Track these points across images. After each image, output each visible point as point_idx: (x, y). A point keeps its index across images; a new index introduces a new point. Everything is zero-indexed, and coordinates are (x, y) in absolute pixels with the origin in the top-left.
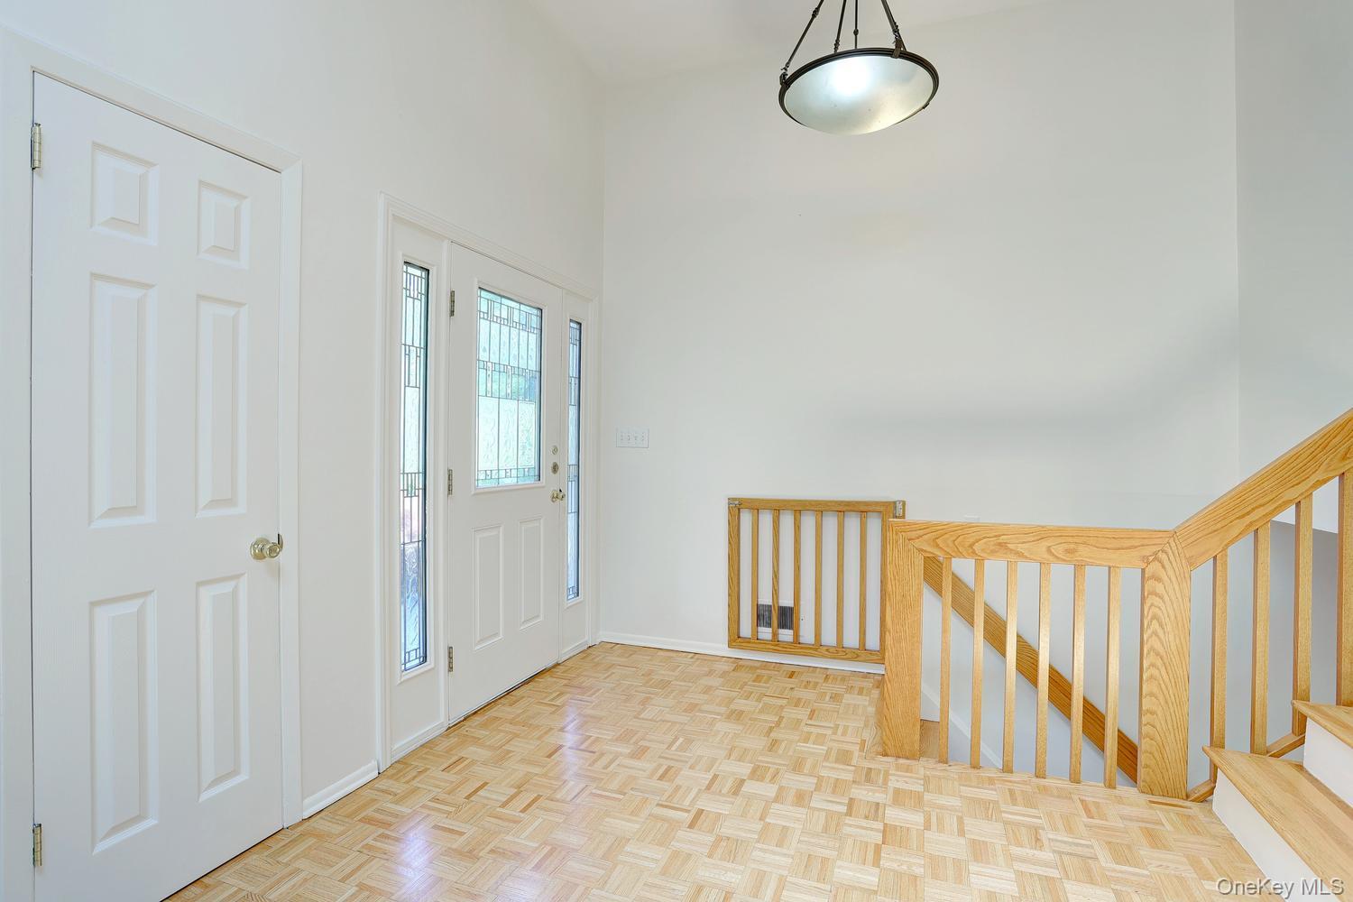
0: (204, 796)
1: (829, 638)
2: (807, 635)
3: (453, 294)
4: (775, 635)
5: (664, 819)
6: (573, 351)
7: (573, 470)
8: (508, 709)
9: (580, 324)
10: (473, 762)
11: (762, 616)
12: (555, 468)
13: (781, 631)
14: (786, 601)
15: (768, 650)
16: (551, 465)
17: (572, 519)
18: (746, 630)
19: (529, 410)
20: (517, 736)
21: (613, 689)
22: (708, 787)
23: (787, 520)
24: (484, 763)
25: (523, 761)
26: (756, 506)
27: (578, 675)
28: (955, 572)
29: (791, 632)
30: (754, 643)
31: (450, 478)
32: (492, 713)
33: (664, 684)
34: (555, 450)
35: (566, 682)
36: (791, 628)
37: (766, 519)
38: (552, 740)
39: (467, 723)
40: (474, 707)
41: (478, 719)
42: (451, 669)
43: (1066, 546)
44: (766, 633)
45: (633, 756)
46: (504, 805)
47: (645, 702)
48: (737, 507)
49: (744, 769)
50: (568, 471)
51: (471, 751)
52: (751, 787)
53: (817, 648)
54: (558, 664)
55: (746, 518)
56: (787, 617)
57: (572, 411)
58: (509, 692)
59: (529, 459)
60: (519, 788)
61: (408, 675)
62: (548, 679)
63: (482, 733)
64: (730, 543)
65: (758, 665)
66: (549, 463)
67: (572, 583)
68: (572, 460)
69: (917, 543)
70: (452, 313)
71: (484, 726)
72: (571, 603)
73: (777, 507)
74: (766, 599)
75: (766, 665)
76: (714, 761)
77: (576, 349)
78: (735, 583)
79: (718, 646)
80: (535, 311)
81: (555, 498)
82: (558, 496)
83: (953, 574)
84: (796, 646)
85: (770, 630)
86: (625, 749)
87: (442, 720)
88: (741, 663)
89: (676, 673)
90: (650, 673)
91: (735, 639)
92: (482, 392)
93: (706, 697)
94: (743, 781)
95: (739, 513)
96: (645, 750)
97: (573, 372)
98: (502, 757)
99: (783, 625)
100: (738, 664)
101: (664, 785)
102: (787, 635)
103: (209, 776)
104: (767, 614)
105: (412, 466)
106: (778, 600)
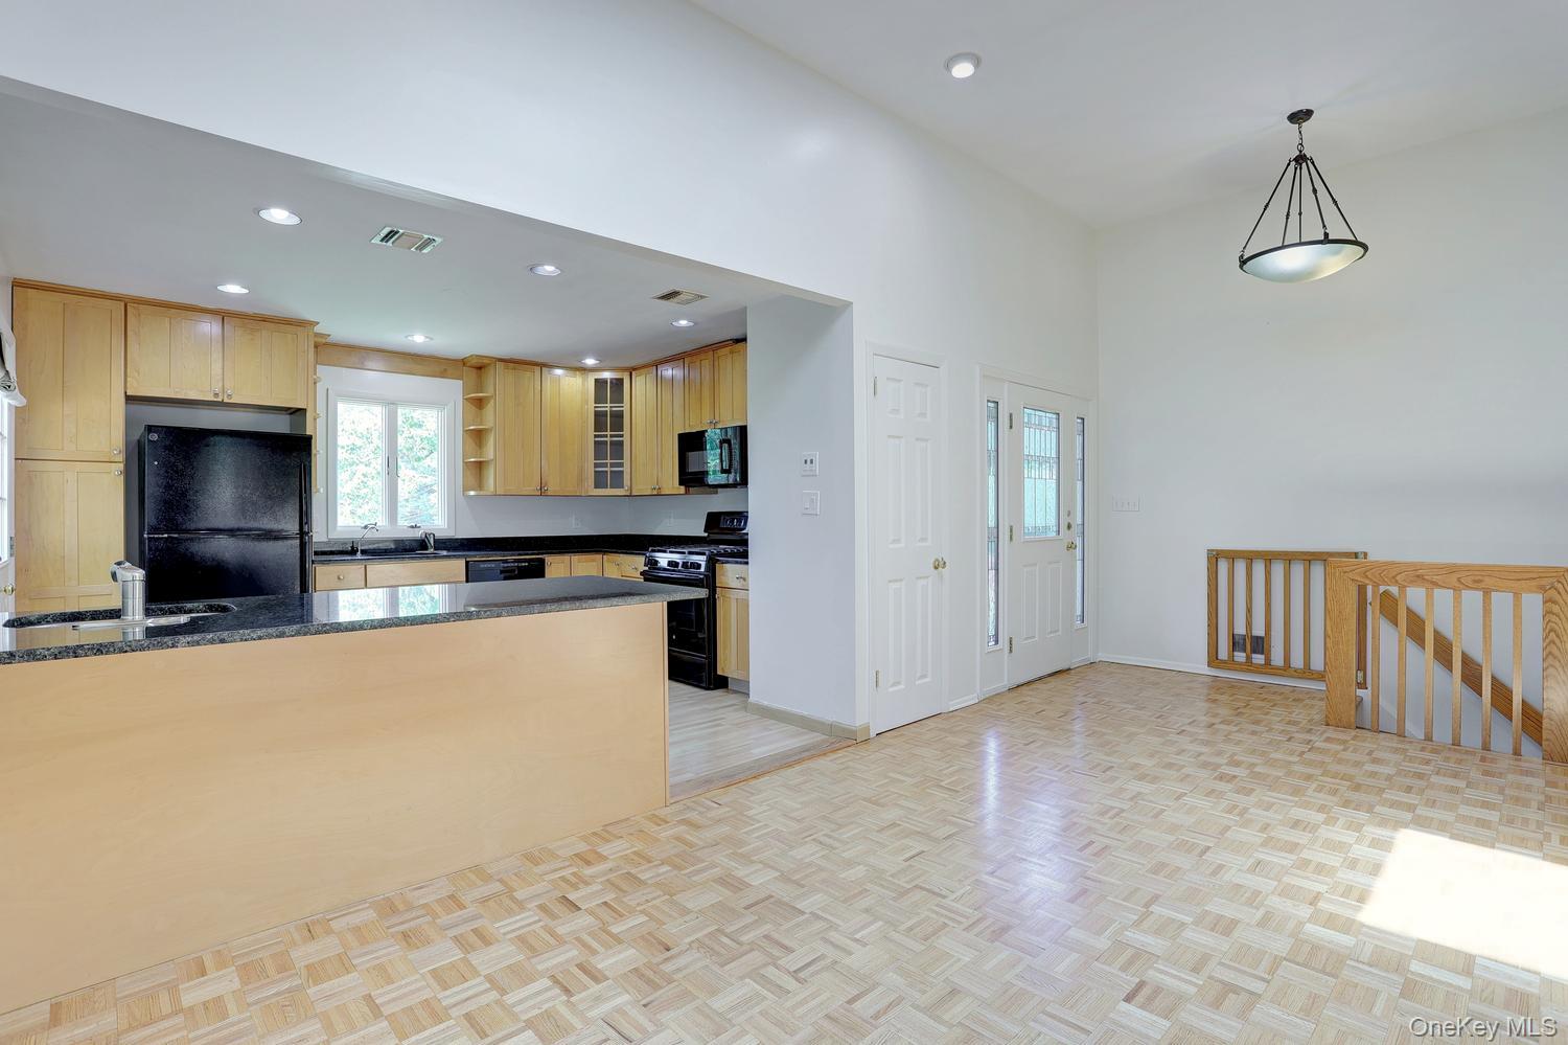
0: (917, 681)
1: (1297, 661)
2: (1277, 659)
3: (1011, 415)
4: (1249, 658)
5: (1160, 730)
6: (1079, 440)
7: (1080, 530)
9: (1083, 419)
11: (1236, 643)
12: (1069, 527)
13: (1254, 656)
14: (1259, 631)
15: (1242, 670)
17: (1079, 563)
18: (1223, 654)
21: (1115, 683)
22: (1189, 723)
23: (1259, 568)
25: (1063, 704)
26: (1232, 556)
27: (1087, 675)
28: (1410, 607)
29: (1263, 657)
30: (1230, 665)
31: (1011, 531)
34: (1067, 514)
35: (1079, 677)
36: (1262, 653)
37: (1240, 567)
39: (1018, 689)
40: (1022, 682)
42: (1010, 652)
43: (1472, 578)
44: (1240, 656)
48: (1215, 557)
50: (1076, 529)
52: (1221, 727)
53: (1286, 669)
54: (1071, 668)
55: (1223, 566)
56: (1259, 645)
57: (1079, 484)
58: (1040, 679)
59: (1052, 521)
61: (991, 648)
62: (1065, 675)
63: (1031, 693)
64: (1209, 584)
65: (1233, 680)
66: (1065, 522)
67: (1079, 612)
68: (1079, 521)
69: (1351, 575)
70: (1011, 427)
72: (1079, 626)
73: (1250, 557)
74: (1240, 630)
77: (1081, 438)
78: (1214, 615)
79: (1202, 667)
80: (1054, 416)
81: (1069, 548)
82: (1071, 547)
83: (1408, 608)
84: (1268, 668)
85: (1244, 654)
87: (1006, 682)
88: (1218, 679)
91: (1213, 659)
92: (1026, 476)
95: (1217, 563)
97: (1079, 455)
99: (1254, 651)
100: (1214, 680)
102: (1259, 659)
103: (918, 675)
104: (1241, 641)
105: (992, 523)
106: (1251, 630)
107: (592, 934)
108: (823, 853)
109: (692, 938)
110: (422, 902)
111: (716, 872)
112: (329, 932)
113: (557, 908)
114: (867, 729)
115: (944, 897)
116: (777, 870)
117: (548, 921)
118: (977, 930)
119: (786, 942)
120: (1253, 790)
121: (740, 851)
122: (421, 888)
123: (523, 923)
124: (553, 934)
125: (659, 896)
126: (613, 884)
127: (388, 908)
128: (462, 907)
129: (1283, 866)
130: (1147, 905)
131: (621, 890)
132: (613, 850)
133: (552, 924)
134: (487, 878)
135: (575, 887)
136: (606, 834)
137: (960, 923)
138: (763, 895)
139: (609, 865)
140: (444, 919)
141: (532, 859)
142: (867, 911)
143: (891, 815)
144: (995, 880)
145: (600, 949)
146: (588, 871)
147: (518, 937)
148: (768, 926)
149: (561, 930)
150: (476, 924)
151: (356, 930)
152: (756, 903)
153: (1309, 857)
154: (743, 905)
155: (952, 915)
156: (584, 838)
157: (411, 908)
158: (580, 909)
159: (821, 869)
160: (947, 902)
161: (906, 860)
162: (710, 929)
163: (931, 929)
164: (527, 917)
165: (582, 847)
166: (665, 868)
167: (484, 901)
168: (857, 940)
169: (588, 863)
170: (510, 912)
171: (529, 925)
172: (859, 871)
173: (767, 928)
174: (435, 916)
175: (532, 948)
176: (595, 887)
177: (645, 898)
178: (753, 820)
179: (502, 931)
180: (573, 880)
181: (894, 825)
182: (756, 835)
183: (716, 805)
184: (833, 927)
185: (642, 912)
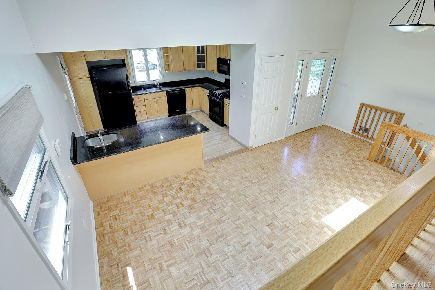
0: (267, 136)
1: (375, 137)
2: (370, 135)
3: (307, 64)
5: (323, 155)
6: (332, 65)
7: (327, 91)
8: (304, 134)
9: (336, 58)
10: (297, 140)
11: (360, 129)
14: (368, 127)
15: (360, 136)
16: (322, 91)
17: (324, 100)
18: (357, 130)
19: (319, 81)
20: (304, 138)
21: (324, 135)
22: (332, 154)
23: (373, 111)
24: (299, 141)
25: (305, 142)
26: (367, 106)
27: (318, 131)
29: (366, 133)
30: (357, 133)
31: (302, 96)
32: (301, 134)
33: (334, 137)
34: (323, 88)
35: (315, 131)
37: (369, 109)
38: (310, 140)
39: (297, 134)
41: (299, 134)
42: (296, 126)
43: (417, 135)
45: (322, 146)
46: (301, 147)
47: (328, 139)
48: (362, 105)
49: (339, 153)
50: (325, 91)
51: (297, 139)
52: (339, 156)
53: (371, 138)
54: (315, 128)
55: (364, 108)
56: (366, 130)
58: (304, 131)
59: (317, 90)
60: (303, 146)
61: (290, 126)
62: (312, 130)
63: (299, 136)
64: (358, 112)
65: (356, 138)
66: (322, 90)
68: (327, 89)
69: (387, 127)
70: (306, 67)
71: (299, 135)
72: (320, 117)
73: (372, 107)
74: (363, 126)
75: (358, 139)
76: (335, 151)
77: (334, 64)
78: (357, 121)
79: (350, 132)
80: (324, 60)
81: (321, 97)
84: (367, 137)
85: (362, 132)
86: (321, 145)
87: (293, 133)
88: (353, 137)
89: (338, 135)
90: (332, 134)
91: (354, 131)
92: (310, 80)
93: (341, 141)
94: (338, 155)
95: (362, 107)
96: (324, 146)
97: (331, 69)
98: (301, 141)
100: (352, 137)
101: (325, 152)
102: (365, 134)
103: (267, 134)
104: (362, 129)
105: (296, 94)
106: (366, 126)
107: (184, 197)
108: (229, 183)
109: (200, 200)
110: (157, 185)
111: (208, 185)
112: (143, 190)
113: (179, 190)
114: (252, 147)
115: (247, 198)
116: (219, 186)
117: (177, 192)
118: (249, 207)
119: (215, 203)
120: (330, 179)
121: (214, 180)
122: (157, 182)
123: (173, 193)
124: (177, 195)
125: (197, 190)
126: (189, 185)
127: (152, 186)
128: (163, 188)
129: (319, 202)
130: (284, 207)
131: (190, 187)
132: (191, 177)
133: (178, 193)
134: (168, 181)
135: (182, 185)
136: (190, 173)
137: (247, 204)
138: (215, 192)
139: (189, 181)
140: (161, 190)
141: (176, 177)
142: (232, 199)
143: (247, 174)
144: (259, 195)
145: (184, 200)
146: (186, 182)
147: (172, 195)
148: (213, 199)
149: (179, 195)
150: (165, 192)
151: (147, 190)
152: (212, 194)
153: (326, 200)
154: (210, 194)
155: (246, 202)
156: (186, 173)
157: (155, 187)
158: (182, 191)
159: (227, 187)
160: (247, 199)
161: (244, 187)
162: (203, 199)
163: (241, 205)
164: (174, 191)
165: (185, 175)
166: (199, 183)
167: (167, 186)
168: (227, 205)
169: (186, 180)
170: (171, 190)
171: (174, 193)
172: (234, 189)
173: (213, 200)
174: (159, 189)
175: (174, 198)
176: (186, 186)
177: (194, 190)
178: (219, 172)
179: (170, 194)
180: (183, 184)
181: (246, 177)
182: (218, 176)
183: (213, 167)
184: (224, 201)
185: (193, 193)
